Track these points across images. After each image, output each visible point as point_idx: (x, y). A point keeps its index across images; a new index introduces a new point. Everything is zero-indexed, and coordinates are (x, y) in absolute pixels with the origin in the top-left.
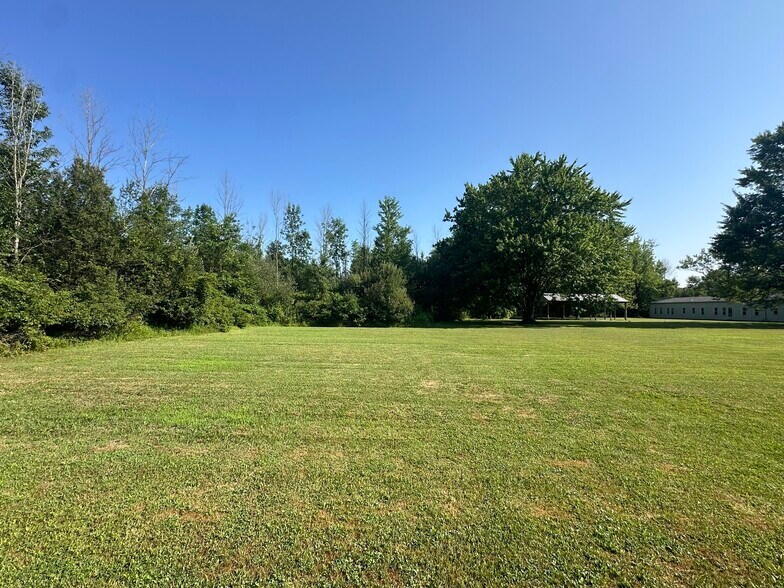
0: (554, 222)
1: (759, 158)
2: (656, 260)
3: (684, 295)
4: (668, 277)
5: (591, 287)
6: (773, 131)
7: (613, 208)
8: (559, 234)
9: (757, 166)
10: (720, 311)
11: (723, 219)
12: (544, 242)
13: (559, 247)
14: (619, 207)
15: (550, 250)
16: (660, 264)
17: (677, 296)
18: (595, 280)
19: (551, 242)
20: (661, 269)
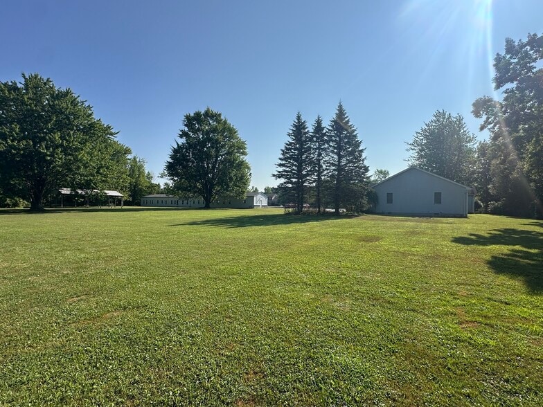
0: (57, 136)
1: (186, 125)
2: (146, 172)
3: (162, 193)
4: (154, 181)
5: (87, 185)
6: (192, 115)
7: (108, 134)
8: (62, 145)
9: (186, 129)
10: (173, 202)
11: (170, 154)
12: (47, 148)
13: (60, 155)
14: (111, 134)
15: (52, 155)
16: (149, 174)
17: (158, 193)
18: (90, 180)
19: (54, 150)
20: (149, 177)
